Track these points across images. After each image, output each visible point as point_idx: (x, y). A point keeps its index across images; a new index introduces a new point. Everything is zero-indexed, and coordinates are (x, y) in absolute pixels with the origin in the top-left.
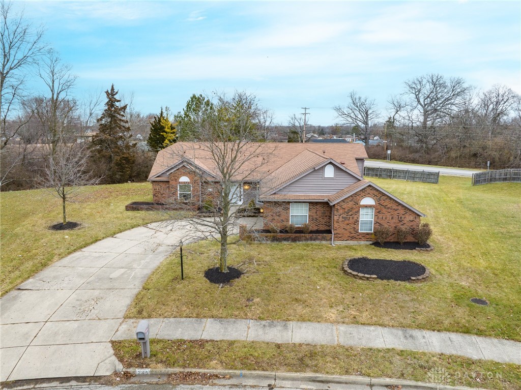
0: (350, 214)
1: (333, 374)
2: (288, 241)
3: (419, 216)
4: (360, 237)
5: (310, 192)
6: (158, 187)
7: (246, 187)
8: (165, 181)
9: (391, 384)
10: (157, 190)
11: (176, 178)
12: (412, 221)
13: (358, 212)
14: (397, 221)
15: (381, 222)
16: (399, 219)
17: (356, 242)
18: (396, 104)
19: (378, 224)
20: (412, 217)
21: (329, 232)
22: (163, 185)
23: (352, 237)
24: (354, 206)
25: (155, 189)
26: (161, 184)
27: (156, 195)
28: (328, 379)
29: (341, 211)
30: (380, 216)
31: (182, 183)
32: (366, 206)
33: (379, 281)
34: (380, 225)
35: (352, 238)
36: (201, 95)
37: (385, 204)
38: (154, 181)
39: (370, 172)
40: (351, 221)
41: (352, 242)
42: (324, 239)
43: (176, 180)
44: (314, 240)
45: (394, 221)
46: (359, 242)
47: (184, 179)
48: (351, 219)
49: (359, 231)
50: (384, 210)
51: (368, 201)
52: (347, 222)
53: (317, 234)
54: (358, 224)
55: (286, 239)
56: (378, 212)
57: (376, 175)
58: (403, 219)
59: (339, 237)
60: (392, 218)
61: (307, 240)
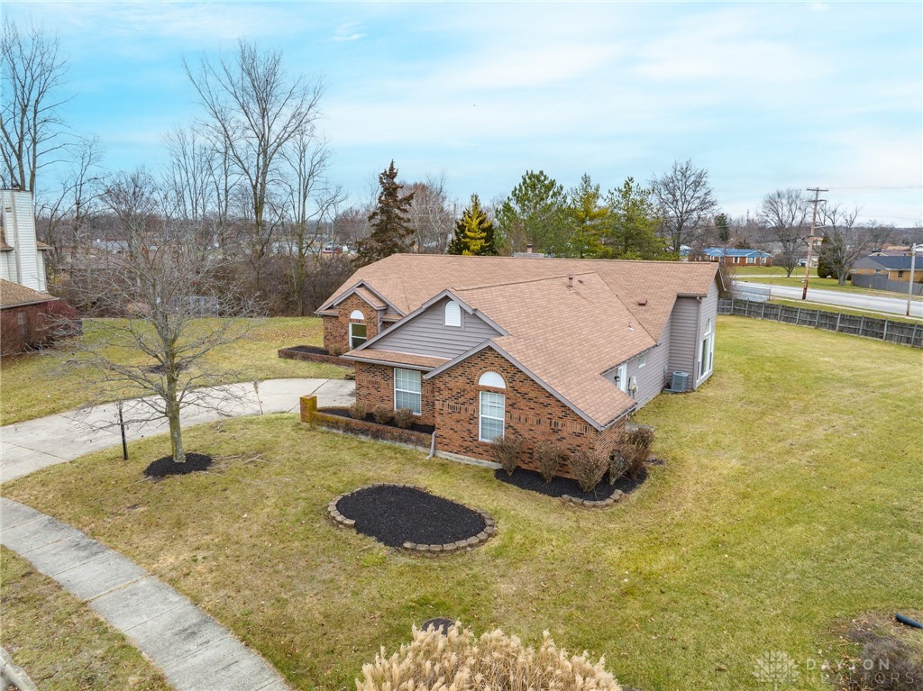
0: (461, 400)
2: (367, 435)
4: (480, 450)
5: (423, 352)
8: (337, 317)
11: (346, 311)
13: (475, 399)
14: (548, 430)
15: (518, 427)
16: (552, 426)
17: (474, 459)
19: (511, 430)
20: (578, 427)
21: (428, 430)
23: (465, 449)
24: (467, 387)
25: (326, 328)
27: (328, 337)
29: (446, 394)
30: (516, 413)
31: (354, 320)
32: (488, 390)
34: (516, 432)
35: (467, 451)
37: (523, 390)
38: (325, 316)
39: (896, 333)
40: (463, 415)
41: (466, 457)
42: (419, 442)
43: (346, 315)
44: (405, 442)
45: (542, 428)
46: (480, 460)
47: (357, 315)
48: (462, 410)
49: (480, 439)
50: (522, 403)
51: (491, 379)
52: (456, 416)
53: (411, 432)
54: (477, 424)
55: (364, 432)
56: (511, 406)
57: (908, 340)
58: (559, 428)
59: (443, 444)
60: (539, 422)
61: (394, 439)
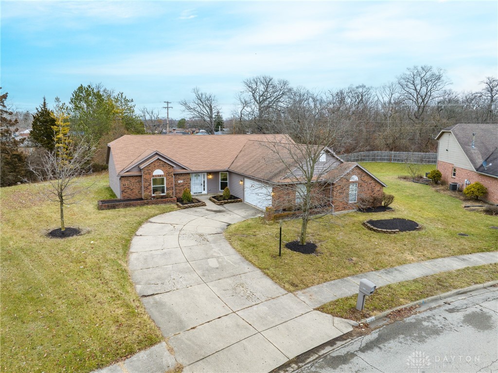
0: (344, 189)
1: (464, 287)
3: (384, 186)
6: (127, 183)
7: (210, 177)
8: (134, 176)
9: (492, 284)
10: (127, 186)
11: (150, 171)
12: (379, 191)
13: (349, 187)
14: (371, 192)
15: (362, 194)
16: (372, 190)
17: (347, 211)
18: (243, 101)
21: (329, 205)
22: (133, 180)
24: (346, 183)
25: (123, 185)
26: (131, 179)
27: (125, 191)
28: (465, 291)
29: (338, 188)
30: (361, 189)
31: (156, 176)
32: (353, 183)
33: (401, 233)
36: (89, 86)
37: (364, 179)
38: (123, 177)
43: (150, 174)
46: (349, 210)
47: (158, 172)
48: (344, 193)
49: (349, 202)
50: (364, 184)
51: (354, 178)
54: (348, 197)
56: (360, 186)
59: (336, 209)
